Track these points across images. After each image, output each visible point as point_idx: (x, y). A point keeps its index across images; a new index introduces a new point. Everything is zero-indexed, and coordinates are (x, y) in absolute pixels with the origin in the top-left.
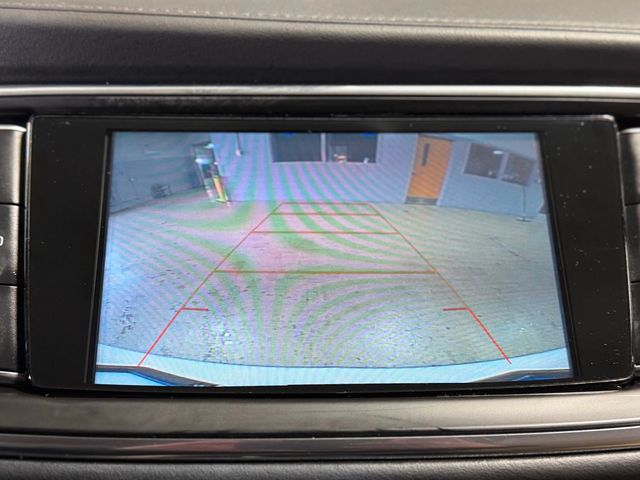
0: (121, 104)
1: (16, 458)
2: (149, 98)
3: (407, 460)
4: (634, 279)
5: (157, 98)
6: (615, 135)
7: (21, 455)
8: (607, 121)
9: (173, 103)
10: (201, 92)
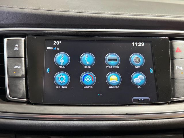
0: (49, 33)
1: (28, 120)
2: (56, 32)
3: (118, 120)
4: (172, 78)
5: (58, 32)
6: (169, 42)
7: (29, 119)
8: (167, 39)
9: (62, 33)
10: (68, 30)
